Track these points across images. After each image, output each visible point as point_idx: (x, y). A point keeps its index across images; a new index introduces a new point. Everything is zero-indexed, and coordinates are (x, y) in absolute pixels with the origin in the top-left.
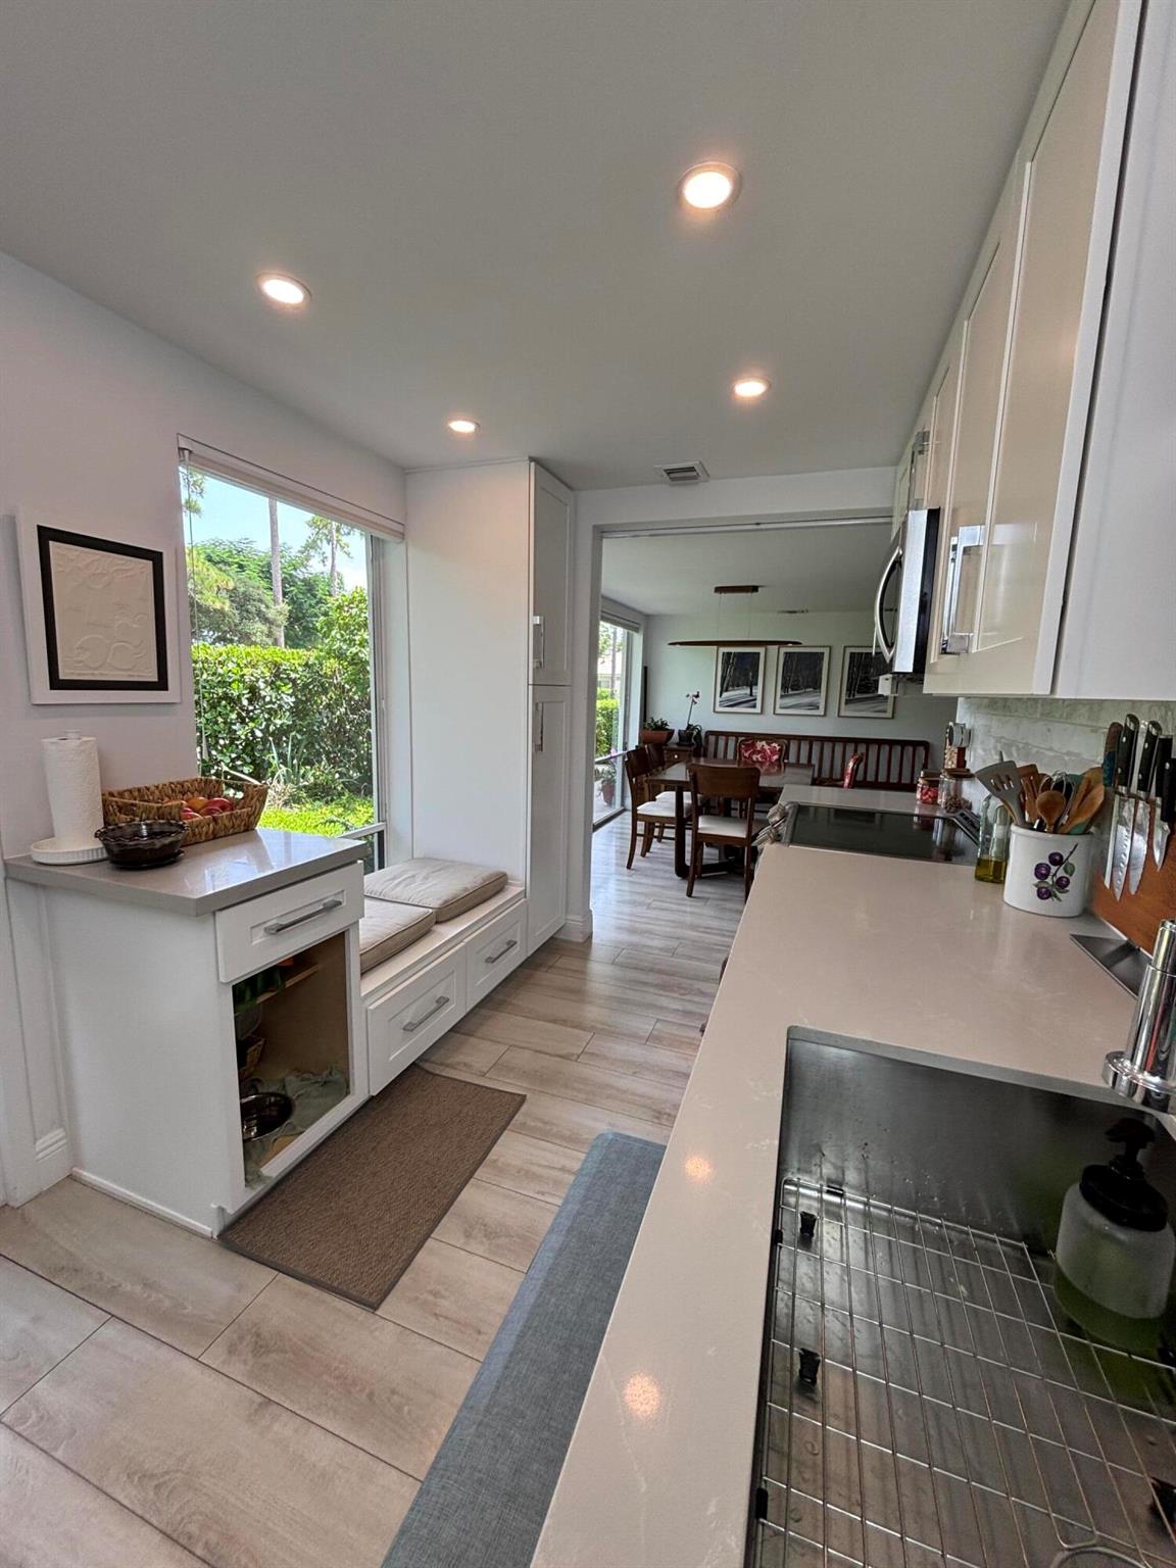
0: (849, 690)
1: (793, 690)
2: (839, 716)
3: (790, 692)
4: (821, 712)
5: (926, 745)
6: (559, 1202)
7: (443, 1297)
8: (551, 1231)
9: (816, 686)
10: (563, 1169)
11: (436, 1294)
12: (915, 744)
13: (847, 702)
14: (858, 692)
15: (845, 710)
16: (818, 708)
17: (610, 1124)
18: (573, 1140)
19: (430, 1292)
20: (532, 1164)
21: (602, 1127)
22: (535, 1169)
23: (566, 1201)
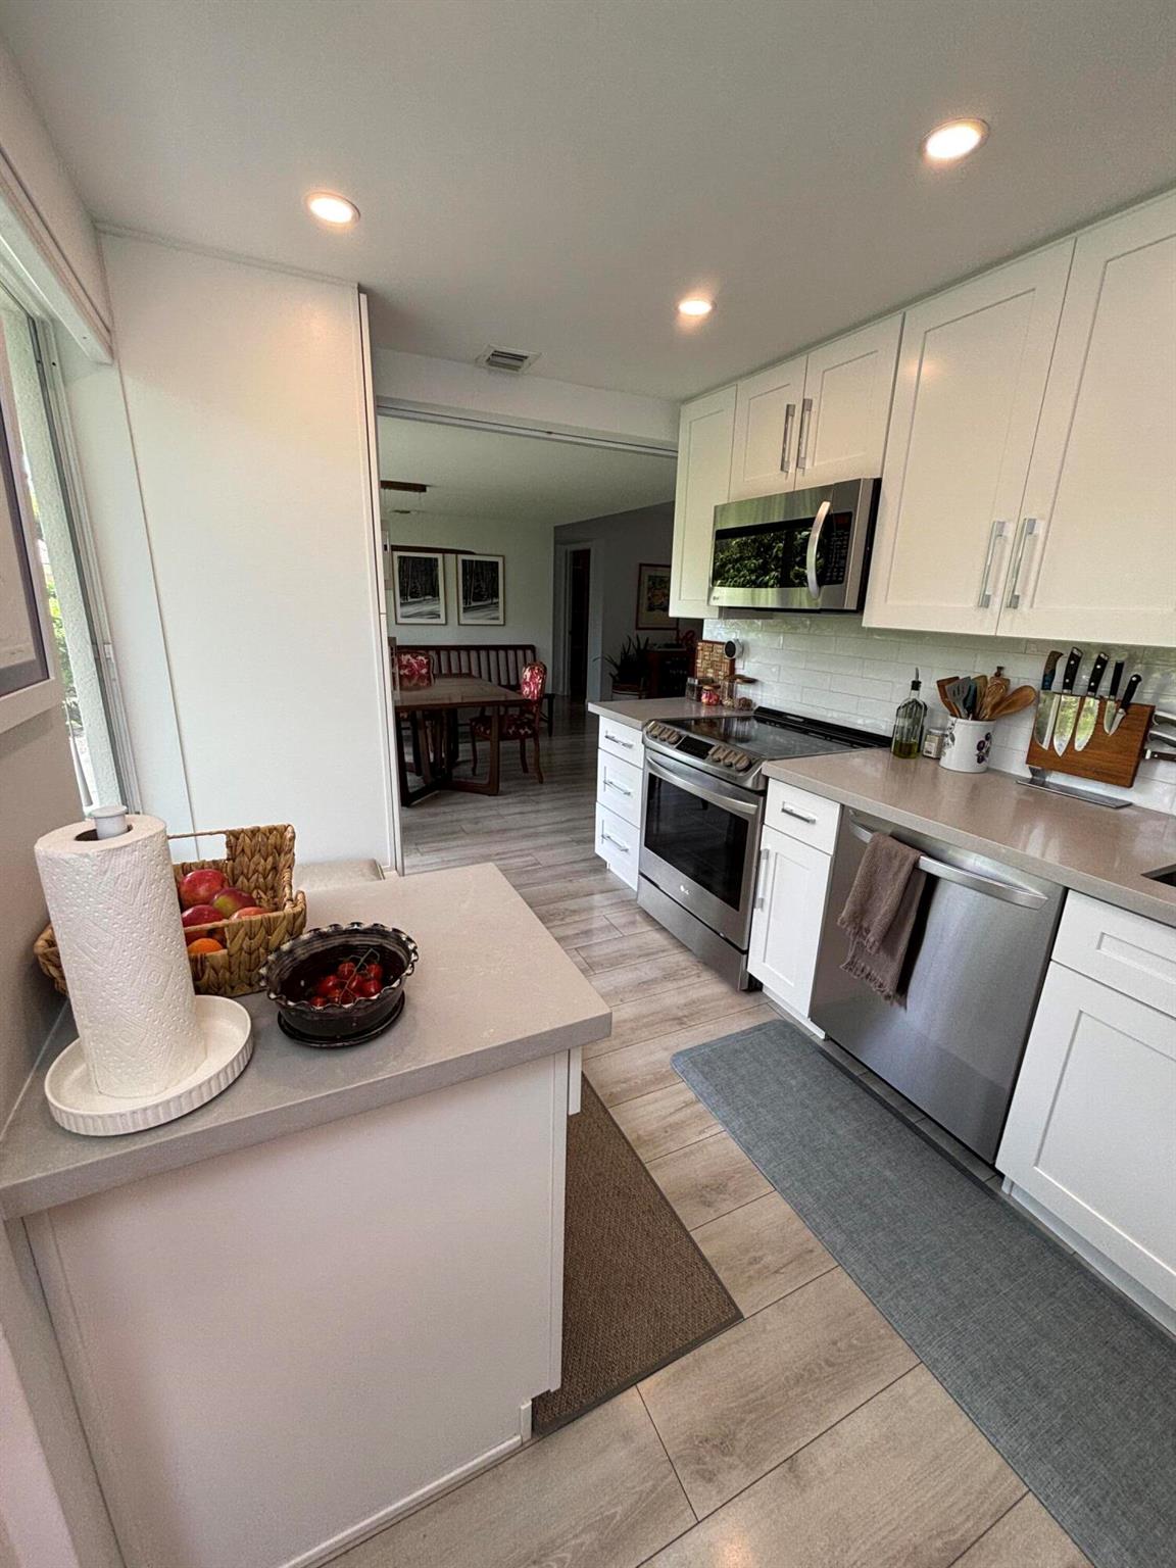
0: (465, 598)
1: (412, 597)
2: (459, 624)
3: (410, 600)
4: (442, 620)
5: (532, 648)
6: (720, 1128)
7: (761, 1258)
8: (748, 1150)
9: (434, 593)
10: (687, 1105)
11: (756, 1260)
12: (524, 648)
13: (465, 610)
14: (474, 601)
15: (466, 619)
16: (439, 616)
17: (666, 1049)
18: (659, 1079)
19: (751, 1264)
20: (665, 1118)
21: (666, 1056)
22: (671, 1120)
23: (726, 1123)
